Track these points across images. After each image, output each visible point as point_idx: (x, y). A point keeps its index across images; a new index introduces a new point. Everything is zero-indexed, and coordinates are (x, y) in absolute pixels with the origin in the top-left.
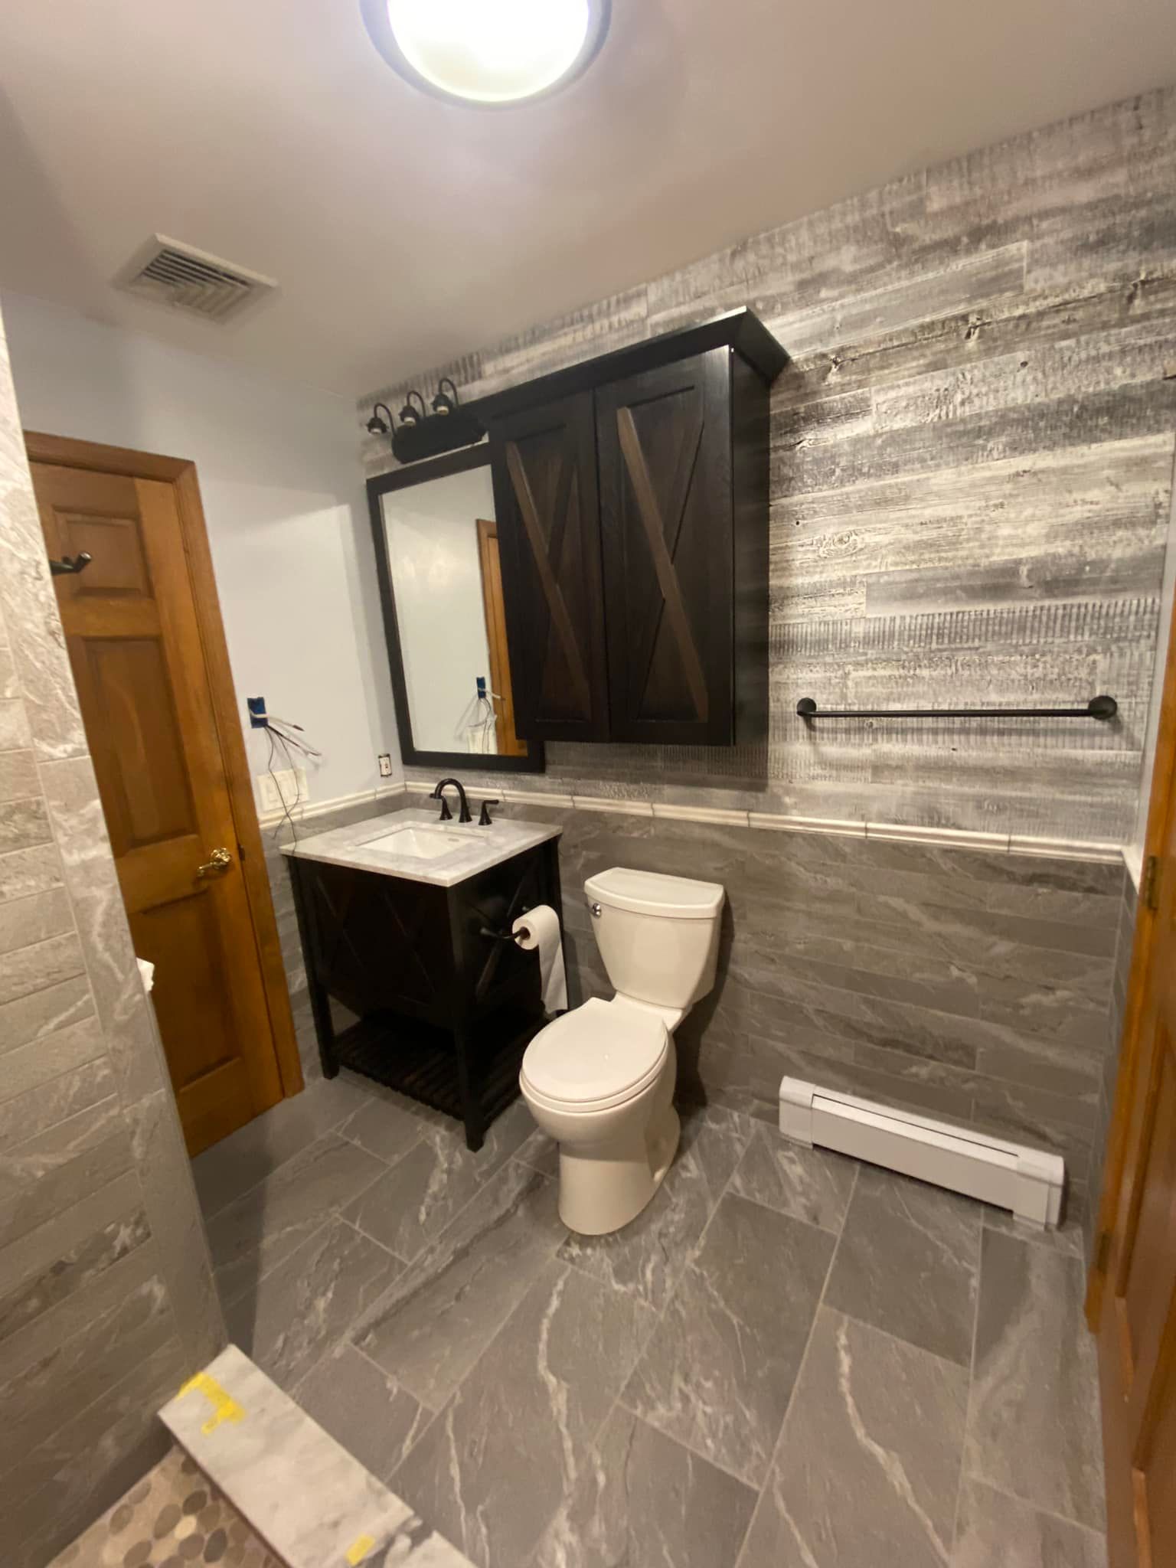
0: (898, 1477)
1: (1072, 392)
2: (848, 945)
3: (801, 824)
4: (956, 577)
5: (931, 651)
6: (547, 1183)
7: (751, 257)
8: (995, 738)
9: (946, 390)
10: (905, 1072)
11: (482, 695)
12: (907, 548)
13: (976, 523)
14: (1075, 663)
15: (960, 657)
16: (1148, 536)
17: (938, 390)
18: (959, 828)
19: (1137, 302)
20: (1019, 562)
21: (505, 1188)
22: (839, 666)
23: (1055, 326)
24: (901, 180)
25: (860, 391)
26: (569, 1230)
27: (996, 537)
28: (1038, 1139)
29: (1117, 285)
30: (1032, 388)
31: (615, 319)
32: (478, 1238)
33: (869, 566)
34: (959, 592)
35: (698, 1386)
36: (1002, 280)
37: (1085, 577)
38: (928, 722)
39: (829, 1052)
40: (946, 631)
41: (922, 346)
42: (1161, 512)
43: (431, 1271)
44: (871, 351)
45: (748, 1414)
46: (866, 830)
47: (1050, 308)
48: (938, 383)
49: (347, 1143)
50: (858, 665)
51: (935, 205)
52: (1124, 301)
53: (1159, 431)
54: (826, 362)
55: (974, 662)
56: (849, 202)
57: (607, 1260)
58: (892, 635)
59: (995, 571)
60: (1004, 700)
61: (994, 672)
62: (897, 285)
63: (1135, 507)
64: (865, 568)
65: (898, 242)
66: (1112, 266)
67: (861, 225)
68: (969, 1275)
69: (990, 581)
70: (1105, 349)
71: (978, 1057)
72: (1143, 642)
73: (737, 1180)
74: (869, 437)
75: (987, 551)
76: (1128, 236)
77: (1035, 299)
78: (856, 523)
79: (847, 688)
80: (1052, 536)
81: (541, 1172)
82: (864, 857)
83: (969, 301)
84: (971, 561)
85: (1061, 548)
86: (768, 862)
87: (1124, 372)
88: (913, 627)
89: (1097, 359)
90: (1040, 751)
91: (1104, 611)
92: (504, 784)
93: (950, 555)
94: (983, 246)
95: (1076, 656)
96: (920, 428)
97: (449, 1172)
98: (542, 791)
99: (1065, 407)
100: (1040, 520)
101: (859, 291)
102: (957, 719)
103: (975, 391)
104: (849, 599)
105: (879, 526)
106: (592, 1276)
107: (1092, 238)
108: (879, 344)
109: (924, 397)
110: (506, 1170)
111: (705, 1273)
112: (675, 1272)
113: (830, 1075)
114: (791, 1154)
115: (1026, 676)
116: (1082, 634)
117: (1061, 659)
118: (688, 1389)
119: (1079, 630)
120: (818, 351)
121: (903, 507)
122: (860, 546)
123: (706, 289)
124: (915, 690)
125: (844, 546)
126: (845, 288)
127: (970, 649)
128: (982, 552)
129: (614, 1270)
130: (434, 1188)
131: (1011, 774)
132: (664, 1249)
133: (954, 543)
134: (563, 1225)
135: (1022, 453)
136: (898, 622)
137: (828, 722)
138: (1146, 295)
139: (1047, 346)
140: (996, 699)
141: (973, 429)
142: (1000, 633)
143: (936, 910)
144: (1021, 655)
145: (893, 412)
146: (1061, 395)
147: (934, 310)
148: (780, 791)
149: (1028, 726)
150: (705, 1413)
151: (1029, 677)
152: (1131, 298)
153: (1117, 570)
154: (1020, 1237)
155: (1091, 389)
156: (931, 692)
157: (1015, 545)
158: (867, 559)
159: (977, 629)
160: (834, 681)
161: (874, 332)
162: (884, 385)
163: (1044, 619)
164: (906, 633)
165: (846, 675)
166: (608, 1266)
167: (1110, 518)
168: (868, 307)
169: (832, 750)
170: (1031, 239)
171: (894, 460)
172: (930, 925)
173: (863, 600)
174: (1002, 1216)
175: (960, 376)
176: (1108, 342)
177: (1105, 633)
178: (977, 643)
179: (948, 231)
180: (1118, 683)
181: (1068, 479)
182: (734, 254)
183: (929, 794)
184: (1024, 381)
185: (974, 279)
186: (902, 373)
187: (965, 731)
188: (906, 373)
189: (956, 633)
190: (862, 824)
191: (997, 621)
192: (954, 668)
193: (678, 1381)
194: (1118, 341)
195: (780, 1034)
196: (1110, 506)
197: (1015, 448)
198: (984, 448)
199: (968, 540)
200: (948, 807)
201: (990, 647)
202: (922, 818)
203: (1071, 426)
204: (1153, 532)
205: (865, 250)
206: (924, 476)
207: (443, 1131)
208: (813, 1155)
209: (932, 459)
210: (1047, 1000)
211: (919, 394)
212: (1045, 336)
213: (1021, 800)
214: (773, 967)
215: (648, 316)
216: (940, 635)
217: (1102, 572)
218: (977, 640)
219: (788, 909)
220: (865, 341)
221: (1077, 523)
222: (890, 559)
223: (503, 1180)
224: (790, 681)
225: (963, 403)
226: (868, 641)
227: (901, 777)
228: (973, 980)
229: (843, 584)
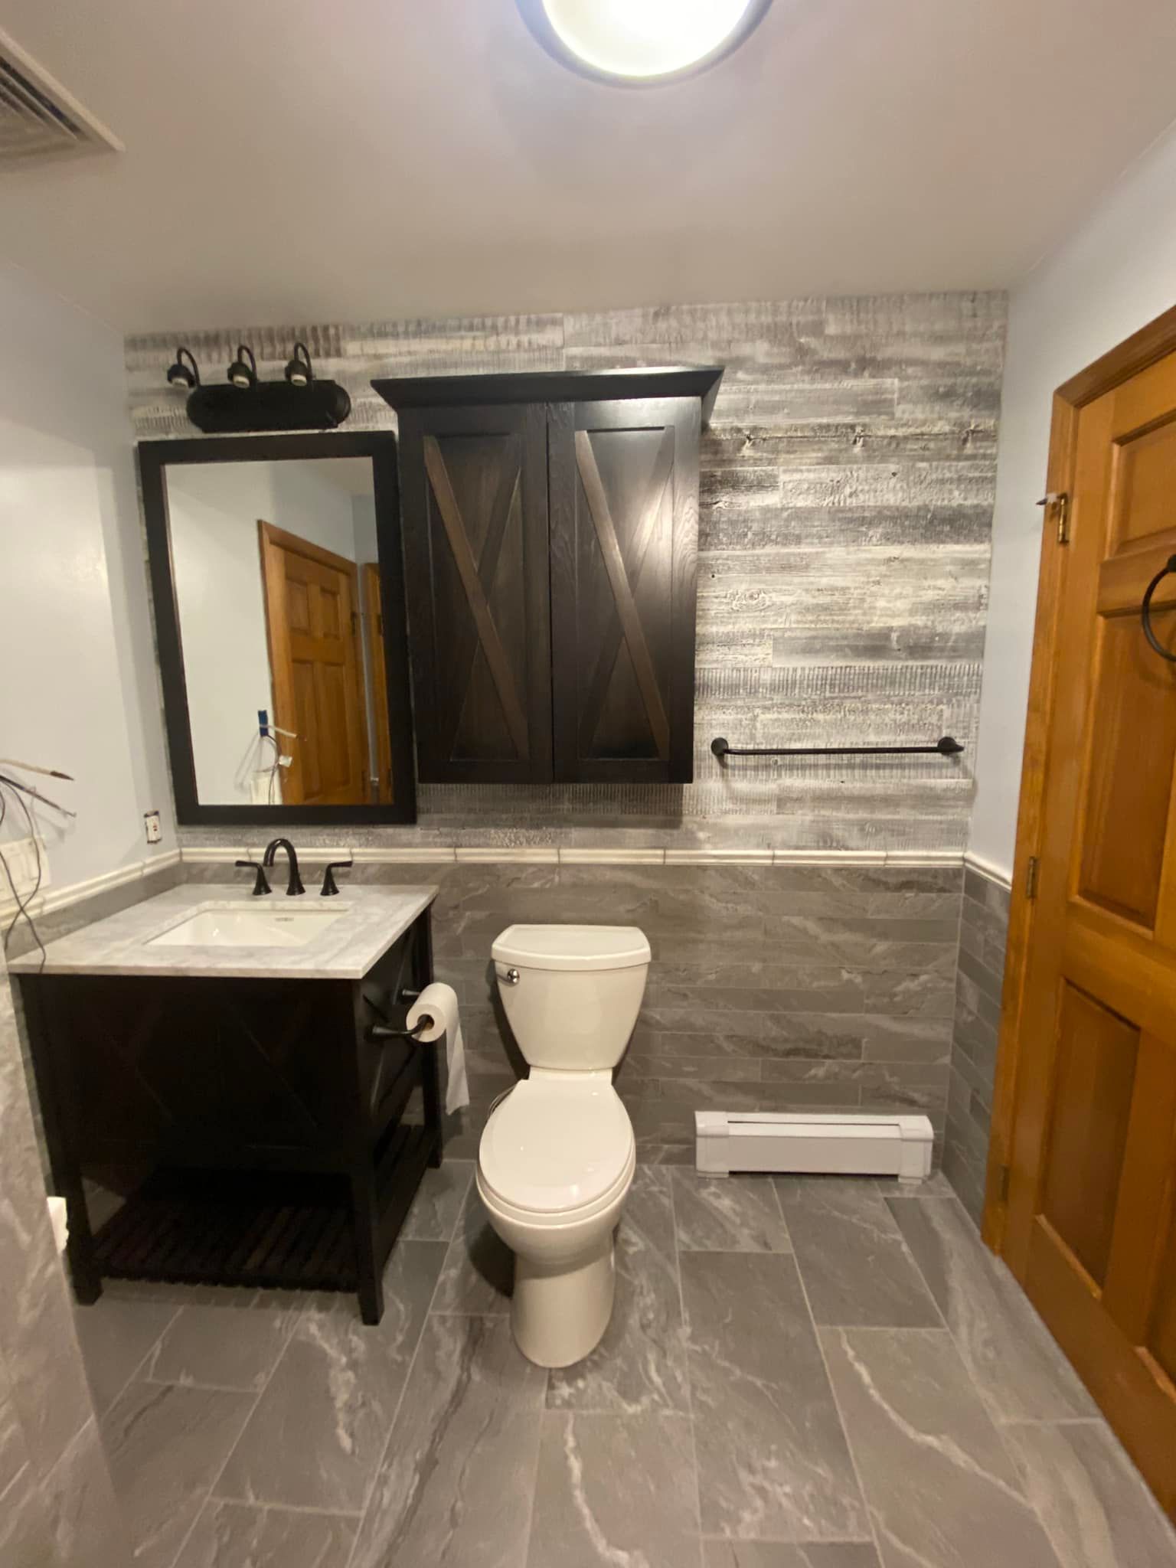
0: (960, 1458)
1: (927, 503)
2: (756, 967)
3: (715, 857)
4: (845, 638)
5: (825, 699)
6: (489, 1325)
7: (674, 323)
8: (874, 771)
9: (838, 482)
10: (807, 1076)
11: (264, 732)
12: (808, 609)
13: (860, 594)
14: (929, 711)
15: (847, 704)
16: (975, 618)
17: (832, 481)
18: (847, 849)
19: (969, 445)
20: (891, 629)
21: (441, 1354)
22: (749, 709)
23: (915, 450)
24: (806, 300)
25: (770, 468)
26: (544, 1369)
27: (875, 608)
28: (909, 1105)
29: (956, 429)
30: (900, 495)
31: (525, 339)
32: (438, 1435)
33: (775, 622)
34: (847, 650)
35: (765, 1470)
36: (877, 405)
37: (936, 645)
38: (822, 759)
39: (739, 1076)
40: (837, 682)
41: (819, 442)
42: (983, 601)
43: (398, 1507)
44: (780, 435)
45: (820, 1471)
46: (774, 857)
47: (912, 435)
48: (833, 475)
49: (170, 1389)
50: (766, 709)
51: (831, 329)
52: (961, 443)
53: (982, 542)
54: (740, 436)
55: (858, 708)
56: (763, 304)
57: (606, 1385)
58: (794, 683)
59: (874, 635)
60: (880, 740)
61: (873, 717)
62: (801, 386)
63: (966, 596)
64: (775, 623)
65: (802, 352)
66: (953, 415)
67: (773, 326)
68: (899, 1244)
69: (869, 643)
70: (948, 475)
71: (864, 1045)
72: (972, 696)
73: (682, 1235)
74: (776, 509)
75: (868, 618)
76: (964, 394)
77: (903, 425)
78: (764, 582)
79: (756, 729)
80: (912, 612)
81: (476, 1314)
82: (770, 883)
83: (857, 414)
84: (856, 625)
85: (920, 621)
86: (682, 897)
87: (960, 495)
88: (811, 677)
89: (942, 482)
90: (905, 781)
91: (948, 672)
92: (351, 840)
93: (840, 618)
94: (866, 374)
95: (929, 706)
96: (819, 509)
97: (353, 1365)
98: (409, 845)
99: (922, 513)
100: (905, 598)
101: (770, 382)
102: (845, 756)
103: (860, 488)
104: (758, 650)
105: (784, 587)
106: (599, 1411)
107: (941, 390)
108: (787, 431)
109: (821, 484)
110: (429, 1329)
111: (707, 1347)
112: (678, 1359)
113: (740, 1098)
114: (713, 1189)
115: (895, 721)
116: (934, 689)
117: (919, 708)
118: (758, 1480)
119: (932, 686)
120: (734, 424)
121: (804, 574)
122: (768, 603)
123: (627, 338)
124: (812, 731)
125: (755, 602)
126: (758, 376)
127: (855, 698)
128: (864, 618)
129: (619, 1391)
130: (342, 1398)
131: (888, 801)
132: (654, 1341)
133: (843, 609)
134: (535, 1366)
135: (893, 543)
136: (799, 672)
137: (739, 760)
138: (975, 440)
139: (910, 464)
140: (873, 740)
141: (858, 518)
142: (877, 686)
143: (828, 922)
144: (892, 704)
145: (797, 491)
146: (921, 503)
147: (829, 415)
148: (695, 827)
149: (897, 761)
150: (786, 1494)
151: (898, 721)
152: (965, 441)
153: (955, 641)
154: (912, 1196)
155: (939, 503)
156: (825, 734)
157: (887, 616)
158: (774, 615)
159: (861, 681)
160: (744, 722)
161: (782, 420)
162: (790, 468)
163: (908, 676)
164: (805, 682)
165: (755, 717)
166: (609, 1390)
167: (952, 602)
168: (777, 398)
169: (742, 785)
170: (901, 379)
171: (797, 532)
172: (825, 937)
173: (770, 651)
174: (891, 1183)
175: (849, 474)
176: (950, 472)
177: (948, 689)
178: (860, 693)
179: (840, 354)
180: (957, 728)
181: (925, 569)
182: (656, 315)
183: (823, 822)
184: (895, 487)
185: (860, 398)
186: (804, 461)
187: (851, 766)
188: (808, 461)
189: (844, 684)
190: (769, 853)
191: (875, 675)
192: (842, 713)
193: (744, 1475)
194: (957, 471)
195: (691, 1069)
196: (951, 593)
197: (888, 539)
198: (866, 535)
199: (855, 608)
200: (838, 832)
201: (870, 696)
202: (818, 842)
203: (926, 528)
204: (978, 615)
205: (775, 350)
206: (821, 550)
207: (316, 1315)
208: (730, 1183)
209: (827, 537)
210: (912, 985)
211: (818, 481)
212: (908, 456)
213: (892, 822)
214: (685, 1004)
215: (562, 347)
216: (833, 686)
217: (946, 642)
218: (860, 691)
219: (702, 941)
220: (775, 426)
221: (930, 603)
222: (793, 617)
223: (433, 1345)
224: (705, 722)
225: (851, 495)
226: (774, 688)
227: (801, 808)
228: (859, 980)
229: (754, 636)
